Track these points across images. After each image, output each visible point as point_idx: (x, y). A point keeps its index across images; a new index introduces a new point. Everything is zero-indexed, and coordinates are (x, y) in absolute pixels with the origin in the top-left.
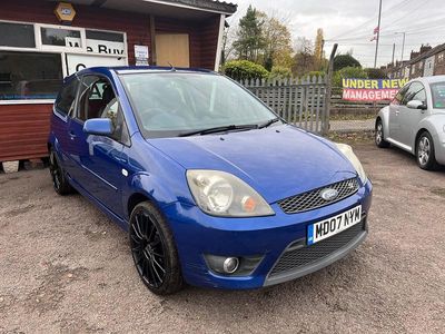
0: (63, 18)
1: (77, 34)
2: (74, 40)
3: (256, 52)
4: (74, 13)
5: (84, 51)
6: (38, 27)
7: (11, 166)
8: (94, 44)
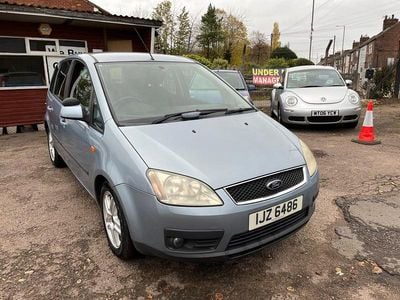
0: (44, 33)
1: (53, 43)
2: (51, 47)
3: (217, 44)
4: (51, 30)
5: (58, 54)
6: (27, 40)
7: (12, 129)
8: (65, 49)
